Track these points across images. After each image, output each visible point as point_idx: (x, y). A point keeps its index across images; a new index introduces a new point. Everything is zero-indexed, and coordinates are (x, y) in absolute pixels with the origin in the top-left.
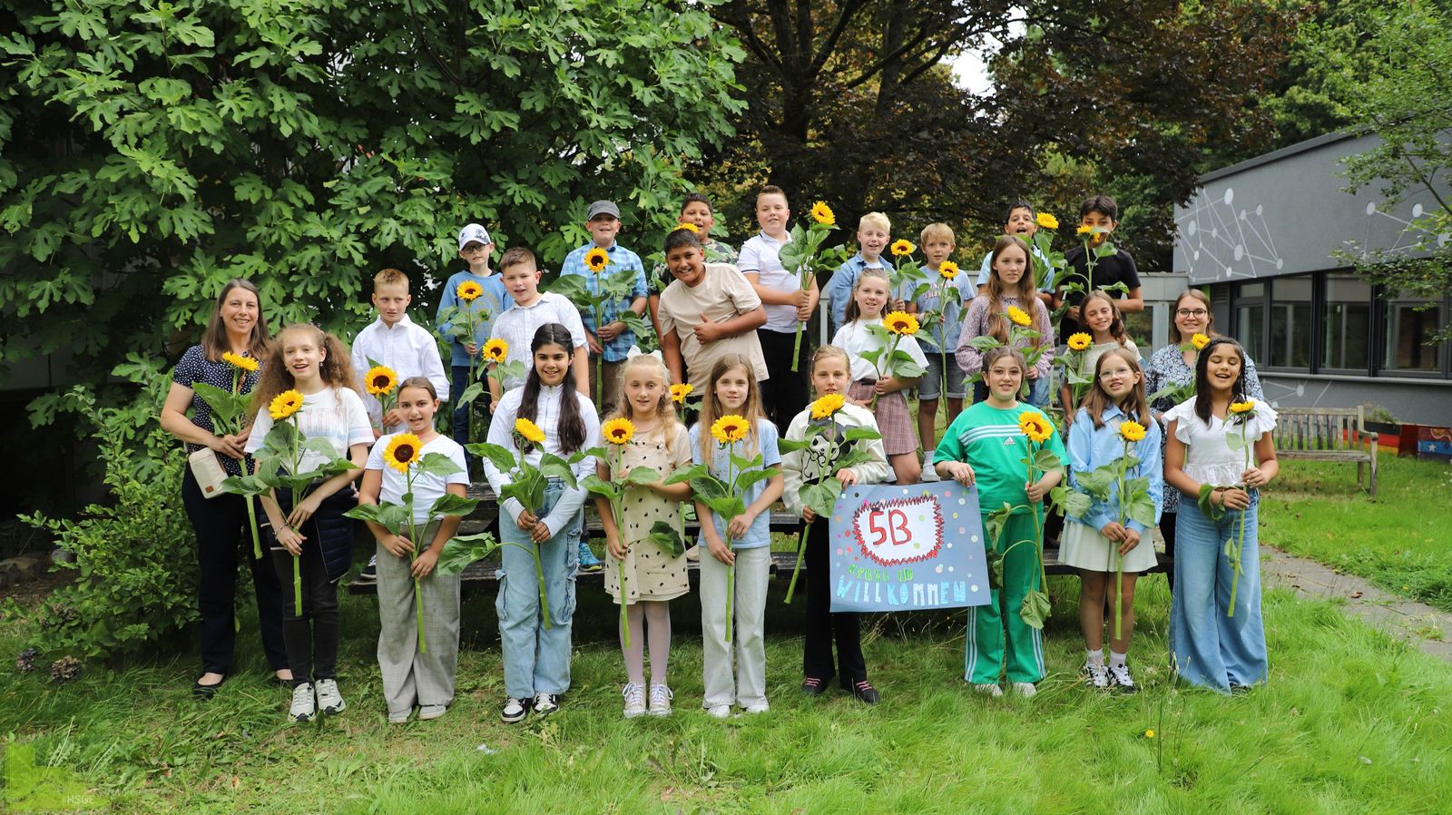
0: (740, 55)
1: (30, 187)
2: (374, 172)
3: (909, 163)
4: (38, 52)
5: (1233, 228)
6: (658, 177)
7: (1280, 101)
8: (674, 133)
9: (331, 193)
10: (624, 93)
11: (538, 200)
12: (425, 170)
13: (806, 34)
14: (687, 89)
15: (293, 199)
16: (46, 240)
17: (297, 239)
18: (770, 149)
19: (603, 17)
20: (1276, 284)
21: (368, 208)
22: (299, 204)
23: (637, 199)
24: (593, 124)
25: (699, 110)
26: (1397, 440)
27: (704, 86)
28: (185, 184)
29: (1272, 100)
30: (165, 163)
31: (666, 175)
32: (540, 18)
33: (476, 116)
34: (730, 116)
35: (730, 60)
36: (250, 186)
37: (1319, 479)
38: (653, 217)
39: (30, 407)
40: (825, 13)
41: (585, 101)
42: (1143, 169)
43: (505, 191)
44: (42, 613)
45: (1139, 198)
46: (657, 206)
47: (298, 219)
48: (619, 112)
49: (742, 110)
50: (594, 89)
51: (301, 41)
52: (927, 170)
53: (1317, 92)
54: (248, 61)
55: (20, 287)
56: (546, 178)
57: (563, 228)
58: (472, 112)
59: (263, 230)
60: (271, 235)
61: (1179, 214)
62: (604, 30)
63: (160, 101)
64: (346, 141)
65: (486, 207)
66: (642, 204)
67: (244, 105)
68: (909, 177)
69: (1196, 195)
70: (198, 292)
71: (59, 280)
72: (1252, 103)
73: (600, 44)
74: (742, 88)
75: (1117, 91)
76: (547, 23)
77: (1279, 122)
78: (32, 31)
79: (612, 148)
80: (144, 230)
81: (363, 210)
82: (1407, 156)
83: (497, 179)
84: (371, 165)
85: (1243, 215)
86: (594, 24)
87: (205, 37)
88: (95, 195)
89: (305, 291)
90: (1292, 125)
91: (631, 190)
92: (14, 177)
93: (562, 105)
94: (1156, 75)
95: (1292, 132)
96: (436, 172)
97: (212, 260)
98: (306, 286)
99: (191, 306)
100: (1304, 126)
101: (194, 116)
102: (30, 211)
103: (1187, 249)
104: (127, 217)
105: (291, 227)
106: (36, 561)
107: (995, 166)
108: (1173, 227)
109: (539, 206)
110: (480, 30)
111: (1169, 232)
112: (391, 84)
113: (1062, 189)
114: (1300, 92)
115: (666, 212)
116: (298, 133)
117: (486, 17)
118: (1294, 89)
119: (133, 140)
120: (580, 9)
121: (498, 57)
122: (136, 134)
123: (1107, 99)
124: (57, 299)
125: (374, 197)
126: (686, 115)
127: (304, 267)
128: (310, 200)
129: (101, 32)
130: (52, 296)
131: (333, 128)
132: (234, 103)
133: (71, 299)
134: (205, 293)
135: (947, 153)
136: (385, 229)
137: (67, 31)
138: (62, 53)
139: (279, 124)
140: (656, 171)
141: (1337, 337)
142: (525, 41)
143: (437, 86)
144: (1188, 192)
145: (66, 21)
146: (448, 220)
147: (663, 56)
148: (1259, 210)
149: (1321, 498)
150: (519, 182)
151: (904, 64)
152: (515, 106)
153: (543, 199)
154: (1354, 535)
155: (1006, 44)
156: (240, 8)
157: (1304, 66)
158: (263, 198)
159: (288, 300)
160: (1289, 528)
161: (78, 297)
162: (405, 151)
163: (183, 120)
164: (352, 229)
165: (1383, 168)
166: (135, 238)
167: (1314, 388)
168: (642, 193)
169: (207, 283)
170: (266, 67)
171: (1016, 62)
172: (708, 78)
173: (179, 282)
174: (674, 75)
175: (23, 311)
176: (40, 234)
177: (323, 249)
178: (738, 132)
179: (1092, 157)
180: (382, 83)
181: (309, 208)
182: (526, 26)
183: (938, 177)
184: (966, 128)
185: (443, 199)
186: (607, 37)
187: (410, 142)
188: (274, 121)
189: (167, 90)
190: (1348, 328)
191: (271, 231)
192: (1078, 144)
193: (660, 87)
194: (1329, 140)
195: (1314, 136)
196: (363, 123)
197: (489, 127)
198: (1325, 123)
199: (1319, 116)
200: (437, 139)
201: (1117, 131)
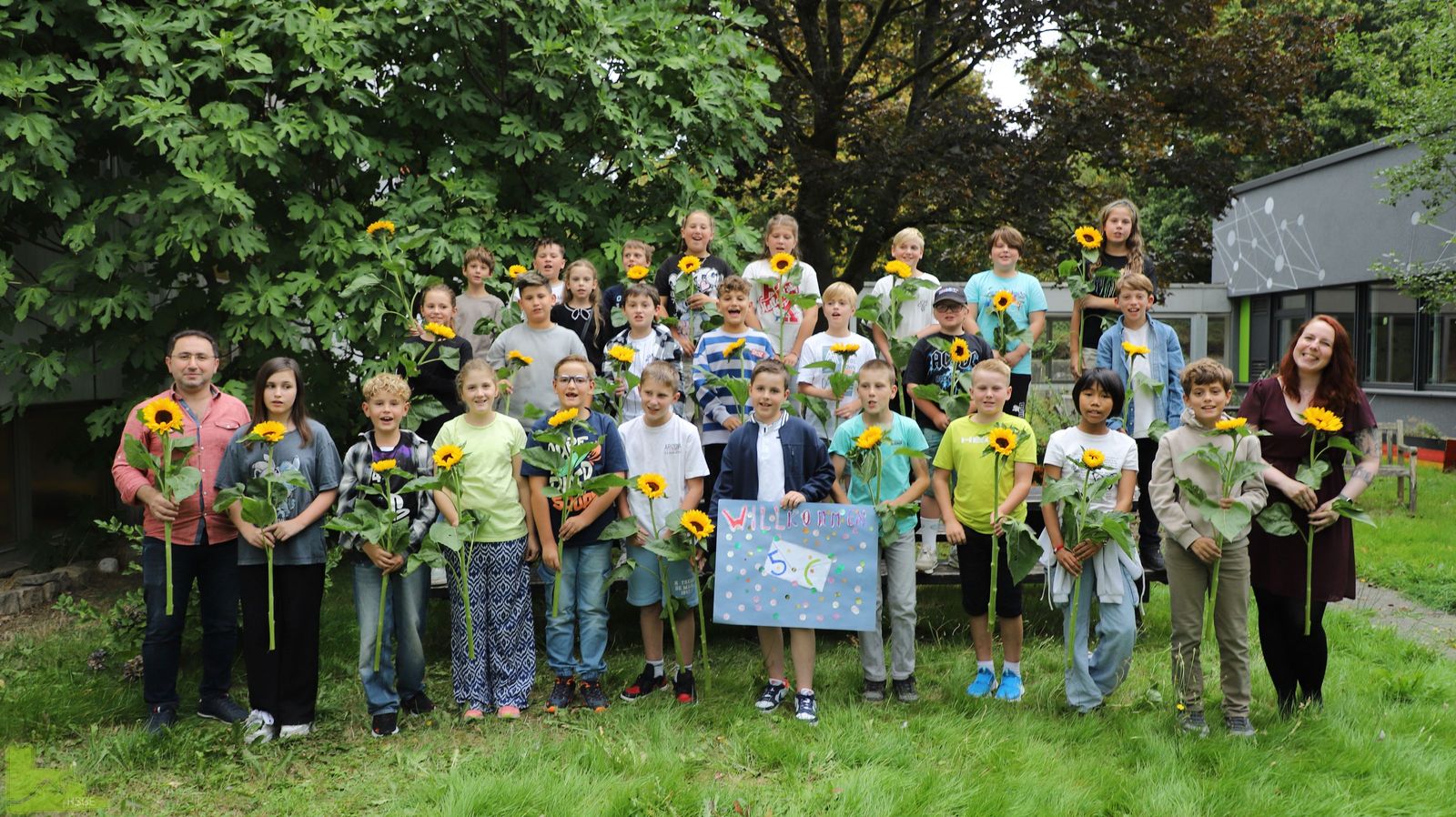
0: (774, 74)
1: (91, 208)
2: (423, 191)
3: (941, 179)
4: (102, 77)
5: (1273, 239)
6: (695, 195)
7: (1324, 106)
8: (709, 150)
9: (381, 212)
10: (663, 115)
11: (579, 218)
12: (472, 190)
13: (837, 46)
14: (723, 109)
15: (344, 218)
16: (107, 259)
17: (347, 257)
18: (802, 166)
19: (641, 38)
20: (1318, 295)
21: (417, 226)
22: (351, 224)
23: (674, 218)
24: (634, 145)
25: (734, 127)
26: (1441, 455)
27: (740, 105)
28: (243, 204)
29: (1316, 105)
30: (226, 185)
31: (704, 193)
32: (582, 41)
33: (520, 137)
34: (761, 131)
35: (765, 79)
36: (304, 206)
39: (88, 420)
40: (855, 24)
41: (625, 121)
42: (1176, 182)
43: (548, 209)
44: (114, 614)
45: (1178, 207)
47: (349, 236)
48: (658, 133)
49: (777, 127)
50: (635, 110)
51: (354, 66)
52: (958, 185)
53: (1363, 96)
54: (304, 86)
55: (83, 304)
56: (587, 196)
57: (603, 245)
58: (517, 134)
59: (316, 248)
60: (323, 254)
61: (1217, 228)
62: (643, 52)
63: (221, 125)
64: (394, 161)
65: (530, 225)
67: (300, 128)
68: (941, 193)
69: (1230, 207)
70: (254, 308)
71: (120, 296)
72: (1295, 110)
73: (640, 66)
74: (777, 107)
75: (1150, 105)
76: (588, 46)
77: (1323, 127)
78: (94, 57)
80: (204, 249)
81: (411, 229)
82: (1448, 167)
83: (539, 198)
84: (420, 185)
85: (1284, 225)
86: (633, 46)
87: (263, 64)
88: (155, 214)
89: (357, 307)
90: (1337, 131)
91: (668, 207)
92: (78, 197)
93: (604, 125)
94: (1190, 88)
95: (1336, 138)
96: (482, 189)
97: (267, 277)
98: (358, 303)
99: (247, 321)
100: (1349, 131)
101: (253, 139)
102: (93, 231)
103: (1226, 259)
104: (189, 237)
105: (343, 245)
106: (85, 569)
107: (1028, 181)
108: (1210, 239)
109: (580, 224)
110: (524, 53)
111: (1205, 244)
112: (438, 106)
113: (1095, 201)
114: (1344, 97)
116: (349, 155)
117: (531, 42)
118: (1339, 93)
119: (194, 163)
120: (620, 33)
121: (543, 80)
122: (197, 157)
123: (1139, 113)
124: (118, 315)
125: (423, 216)
126: (722, 133)
128: (360, 220)
129: (162, 58)
130: (113, 312)
131: (382, 149)
132: (291, 127)
133: (131, 315)
134: (262, 309)
135: (978, 169)
136: (434, 248)
137: (130, 58)
138: (125, 79)
139: (332, 147)
140: (694, 189)
141: (1382, 350)
142: (567, 64)
143: (482, 108)
144: (1221, 205)
145: (128, 48)
146: (494, 239)
147: (701, 78)
148: (1301, 221)
150: (559, 199)
151: (936, 75)
152: (558, 126)
153: (584, 217)
154: (1388, 550)
155: (1039, 54)
156: (295, 35)
157: (1349, 71)
158: (315, 219)
161: (138, 313)
163: (242, 144)
165: (1424, 180)
166: (196, 257)
168: (681, 211)
169: (262, 299)
170: (321, 92)
171: (1049, 72)
172: (744, 97)
173: (236, 298)
174: (712, 96)
175: (85, 327)
176: (102, 253)
179: (1126, 169)
180: (430, 105)
181: (360, 228)
182: (569, 50)
183: (969, 192)
184: (997, 142)
185: (488, 217)
186: (646, 58)
187: (457, 162)
188: (328, 144)
189: (225, 114)
190: (1395, 340)
191: (323, 249)
192: (1110, 158)
193: (698, 108)
194: (1371, 149)
195: (1360, 143)
196: (409, 144)
197: (533, 148)
198: (1371, 129)
199: (1365, 121)
200: (481, 159)
201: (1152, 141)
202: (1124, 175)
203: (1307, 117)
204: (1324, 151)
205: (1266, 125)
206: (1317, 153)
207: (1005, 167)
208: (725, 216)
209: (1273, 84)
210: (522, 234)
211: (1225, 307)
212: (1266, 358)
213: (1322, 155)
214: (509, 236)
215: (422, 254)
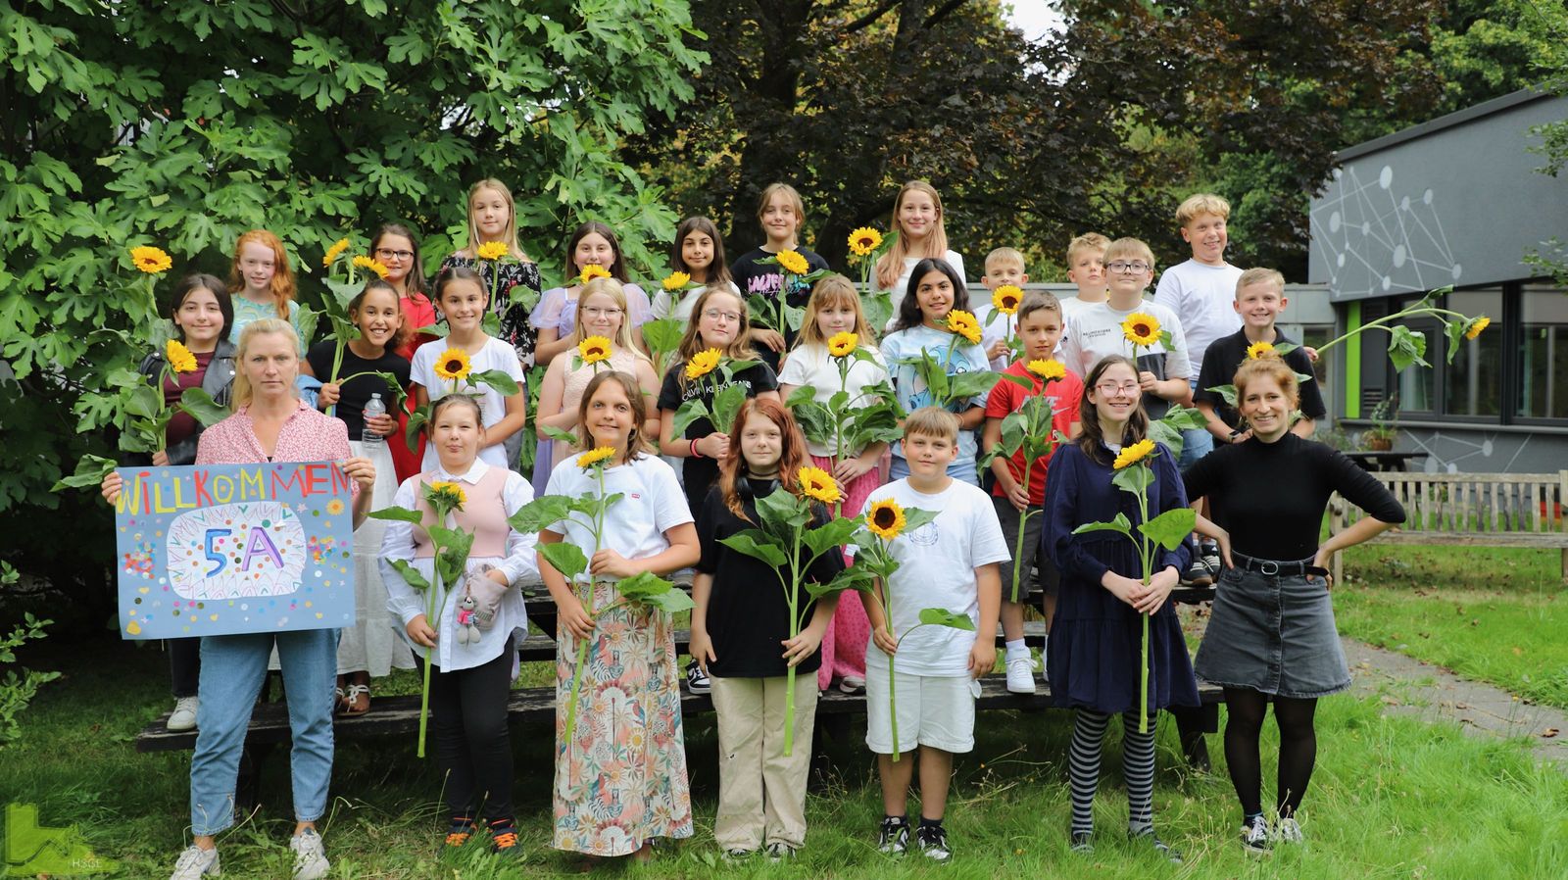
2: (174, 144)
3: (934, 140)
5: (1391, 222)
6: (585, 158)
7: (1460, 41)
8: (607, 96)
9: (109, 175)
10: (535, 41)
11: (414, 188)
12: (251, 145)
14: (623, 37)
15: (49, 182)
17: (57, 239)
20: (1453, 299)
21: (166, 198)
22: (60, 191)
23: (556, 190)
24: (491, 85)
25: (642, 64)
27: (649, 31)
29: (1450, 39)
31: (598, 156)
33: (324, 69)
34: (685, 73)
37: (1510, 572)
38: (579, 215)
41: (481, 51)
42: (1258, 145)
43: (367, 176)
45: (1264, 179)
46: (584, 201)
47: (58, 210)
48: (530, 68)
49: (702, 65)
50: (494, 34)
52: (958, 149)
53: (1514, 26)
56: (426, 158)
57: (451, 230)
58: (318, 64)
60: (16, 234)
61: (1315, 209)
64: (131, 100)
65: (341, 198)
66: (564, 197)
69: (1332, 179)
72: (1423, 47)
74: (703, 36)
75: (1220, 38)
77: (1460, 70)
79: (519, 115)
81: (157, 201)
83: (354, 158)
84: (167, 135)
85: (1406, 204)
89: (70, 315)
90: (1478, 74)
91: (548, 177)
93: (448, 56)
94: (1276, 14)
95: (1478, 84)
96: (267, 145)
98: (72, 309)
100: (1495, 75)
103: (1329, 251)
105: (48, 223)
107: (1055, 144)
108: (1305, 223)
109: (417, 198)
111: (1297, 230)
112: (197, 18)
113: (1150, 171)
114: (1488, 28)
115: (597, 208)
116: (54, 88)
118: (1481, 23)
123: (1205, 49)
125: (174, 182)
126: (624, 72)
127: (68, 280)
128: (77, 185)
131: (109, 80)
135: (986, 126)
136: (191, 228)
139: (26, 73)
140: (583, 151)
141: (1540, 374)
143: (267, 26)
144: (1321, 176)
146: (285, 217)
148: (1428, 197)
149: (1510, 598)
150: (387, 163)
152: (380, 56)
153: (422, 188)
159: (41, 329)
160: (1461, 639)
162: (219, 117)
164: (143, 227)
167: (1507, 445)
168: (564, 182)
172: (654, 21)
174: (606, 17)
177: (97, 255)
178: (697, 93)
179: (1190, 128)
181: (73, 196)
183: (973, 159)
184: (1013, 89)
185: (277, 186)
187: (227, 103)
188: (19, 68)
190: (1557, 360)
191: (16, 227)
192: (1167, 112)
193: (587, 34)
194: (1524, 99)
195: (1510, 91)
196: (155, 74)
197: (342, 86)
198: (1524, 73)
199: (1516, 62)
200: (266, 100)
201: (1227, 89)
202: (1187, 135)
203: (1438, 56)
204: (1461, 103)
205: (1380, 66)
206: (1452, 105)
207: (1022, 124)
208: (628, 189)
209: (1388, 9)
210: (329, 211)
211: (1326, 317)
212: (1382, 385)
213: (1458, 108)
214: (309, 213)
215: (175, 237)
